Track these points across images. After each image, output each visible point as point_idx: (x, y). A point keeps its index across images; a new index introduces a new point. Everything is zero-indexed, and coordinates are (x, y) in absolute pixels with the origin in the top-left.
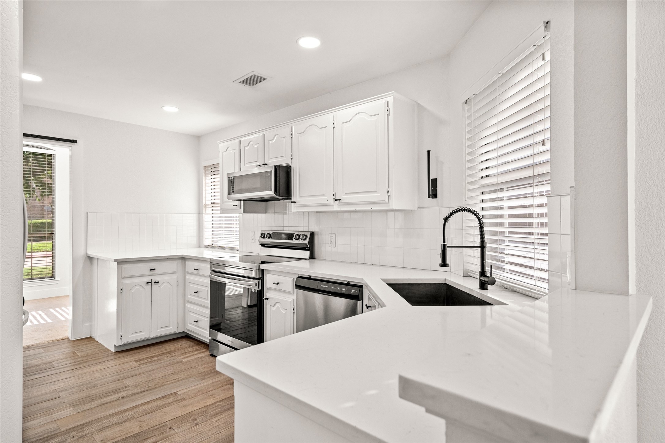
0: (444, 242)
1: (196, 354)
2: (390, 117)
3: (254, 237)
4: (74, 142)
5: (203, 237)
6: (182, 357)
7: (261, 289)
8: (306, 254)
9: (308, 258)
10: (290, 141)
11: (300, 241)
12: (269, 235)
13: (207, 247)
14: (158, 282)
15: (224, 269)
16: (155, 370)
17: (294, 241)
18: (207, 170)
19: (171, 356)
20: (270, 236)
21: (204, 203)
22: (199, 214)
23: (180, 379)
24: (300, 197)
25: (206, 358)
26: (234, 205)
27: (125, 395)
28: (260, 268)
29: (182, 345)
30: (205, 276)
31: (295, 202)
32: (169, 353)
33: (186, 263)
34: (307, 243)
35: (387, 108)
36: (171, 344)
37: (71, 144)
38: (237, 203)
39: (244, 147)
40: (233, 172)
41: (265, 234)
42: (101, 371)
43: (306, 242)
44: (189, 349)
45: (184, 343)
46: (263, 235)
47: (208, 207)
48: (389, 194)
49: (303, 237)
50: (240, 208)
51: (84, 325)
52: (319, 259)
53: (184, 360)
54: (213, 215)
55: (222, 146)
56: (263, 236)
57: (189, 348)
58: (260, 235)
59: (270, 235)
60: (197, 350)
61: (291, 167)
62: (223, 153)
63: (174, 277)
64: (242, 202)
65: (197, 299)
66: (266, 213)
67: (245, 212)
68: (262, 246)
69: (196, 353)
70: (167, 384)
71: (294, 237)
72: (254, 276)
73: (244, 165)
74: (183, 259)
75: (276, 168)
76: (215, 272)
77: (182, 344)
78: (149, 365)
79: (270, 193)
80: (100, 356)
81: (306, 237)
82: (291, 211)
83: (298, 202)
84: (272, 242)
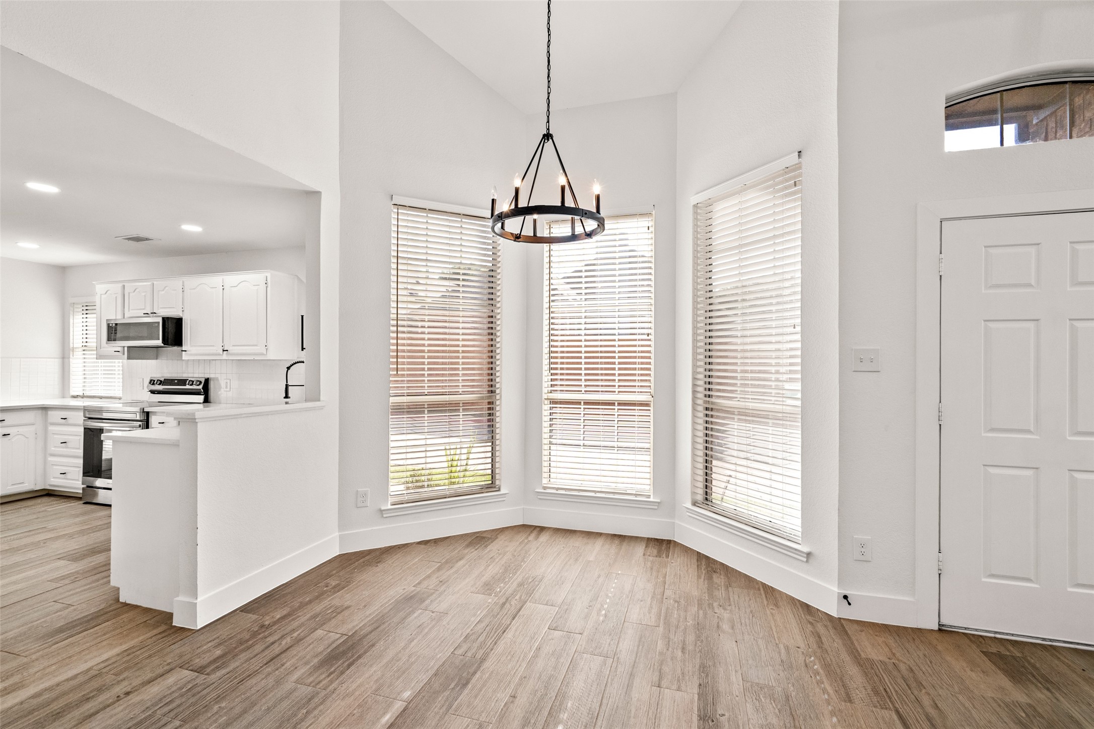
0: (287, 382)
2: (268, 289)
3: (142, 384)
5: (69, 385)
8: (201, 398)
9: (202, 402)
10: (182, 294)
11: (194, 387)
12: (159, 382)
13: (75, 397)
14: (9, 434)
15: (102, 415)
17: (188, 387)
18: (76, 307)
20: (161, 383)
21: (71, 346)
22: (63, 358)
24: (192, 346)
25: (78, 508)
26: (115, 352)
28: (145, 411)
30: (79, 425)
31: (186, 351)
33: (48, 413)
35: (266, 282)
38: (119, 349)
39: (129, 293)
40: (115, 318)
41: (154, 381)
43: (201, 387)
47: (77, 350)
48: (266, 348)
49: (196, 383)
50: (124, 354)
52: (215, 403)
54: (85, 360)
55: (100, 288)
56: (152, 382)
58: (148, 381)
59: (161, 381)
61: (182, 318)
62: (101, 297)
63: (32, 428)
64: (126, 349)
65: (66, 450)
66: (157, 359)
67: (129, 358)
68: (151, 393)
71: (187, 383)
72: (138, 418)
73: (129, 311)
74: (45, 409)
75: (165, 320)
76: (90, 418)
79: (159, 342)
81: (201, 382)
82: (183, 359)
83: (189, 351)
84: (164, 389)
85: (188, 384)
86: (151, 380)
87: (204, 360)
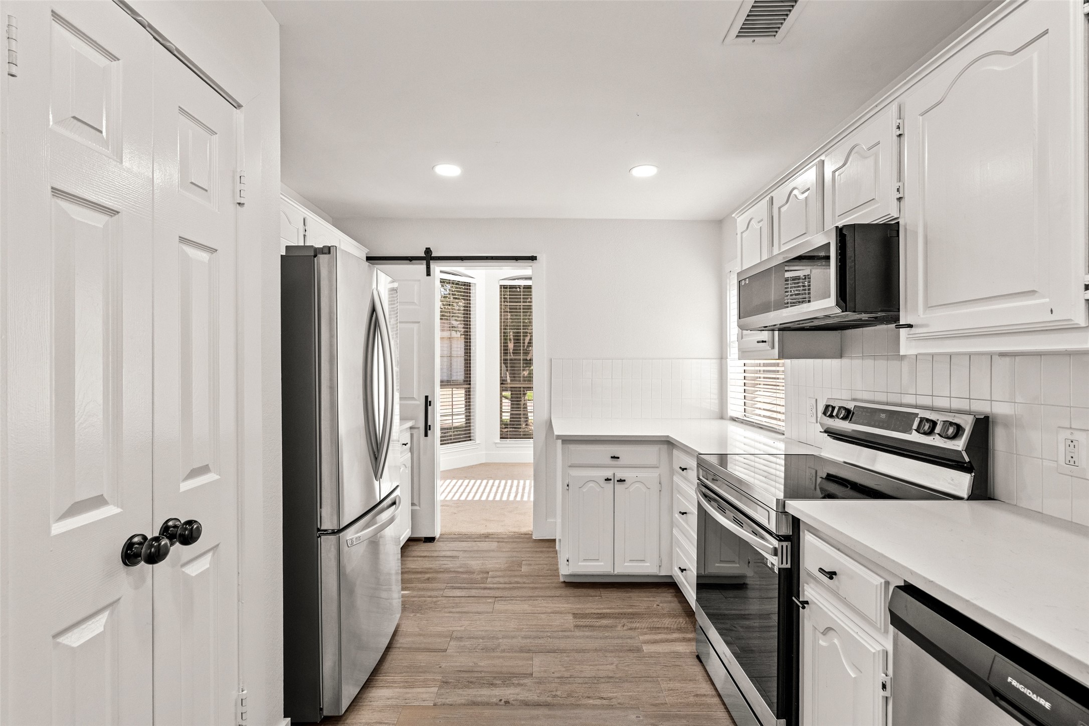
1: (672, 641)
4: (533, 258)
5: (727, 400)
6: (647, 637)
7: (789, 566)
8: (960, 483)
9: (966, 496)
10: (895, 148)
11: (936, 441)
12: (843, 411)
13: (733, 419)
14: (626, 480)
16: (588, 651)
17: (915, 437)
19: (630, 625)
20: (848, 415)
22: (721, 358)
23: (614, 702)
24: (928, 307)
25: (689, 660)
26: (758, 342)
27: (511, 698)
28: (787, 511)
29: (661, 605)
31: (910, 326)
32: (632, 616)
33: (672, 452)
34: (960, 449)
36: (644, 594)
37: (529, 263)
38: (765, 335)
39: (780, 209)
41: (833, 408)
42: (522, 617)
43: (959, 445)
44: (667, 622)
45: (666, 602)
46: (830, 409)
49: (946, 427)
50: (773, 347)
51: (548, 520)
53: (646, 648)
55: (740, 222)
56: (829, 411)
57: (669, 617)
58: (823, 406)
59: (848, 411)
60: (679, 630)
61: (898, 223)
62: (741, 236)
63: (654, 474)
64: (776, 333)
65: (685, 525)
66: (843, 358)
67: (782, 355)
68: (828, 437)
69: (676, 635)
70: (586, 707)
71: (914, 425)
73: (780, 249)
74: (669, 443)
75: (844, 233)
76: (704, 485)
77: (661, 602)
78: (587, 634)
79: (830, 305)
80: (541, 583)
81: (959, 430)
82: (902, 353)
83: (917, 326)
84: (854, 431)
85: (918, 431)
86: (827, 407)
87: (970, 355)
